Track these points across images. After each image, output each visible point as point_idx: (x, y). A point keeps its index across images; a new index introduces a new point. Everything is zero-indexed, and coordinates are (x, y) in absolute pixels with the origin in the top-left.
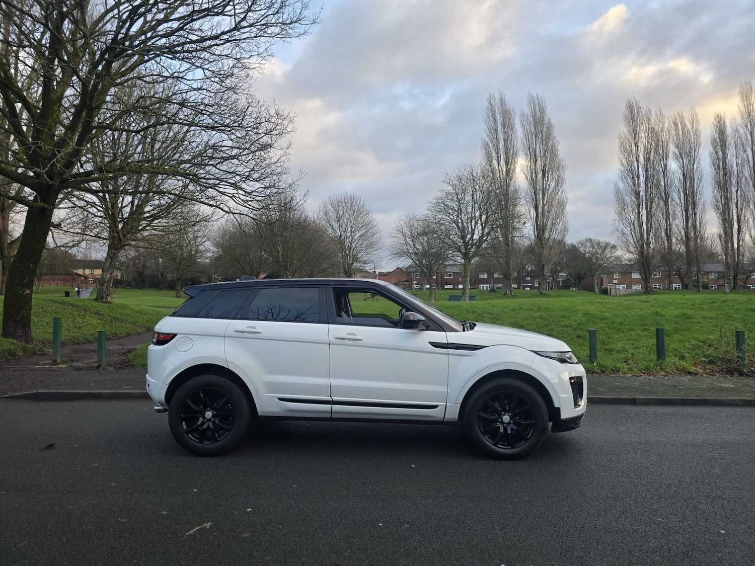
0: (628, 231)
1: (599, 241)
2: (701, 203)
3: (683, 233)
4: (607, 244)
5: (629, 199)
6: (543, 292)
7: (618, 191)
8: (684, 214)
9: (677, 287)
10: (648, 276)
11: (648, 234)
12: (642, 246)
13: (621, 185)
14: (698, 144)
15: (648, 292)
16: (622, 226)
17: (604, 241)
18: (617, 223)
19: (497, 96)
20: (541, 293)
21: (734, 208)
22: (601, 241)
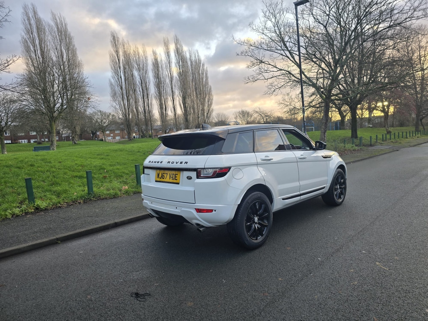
0: (118, 107)
1: (105, 112)
2: (150, 95)
3: (143, 109)
4: (110, 114)
5: (118, 89)
6: (76, 142)
7: (111, 84)
8: (143, 99)
9: (137, 137)
10: (130, 131)
11: (128, 109)
12: (126, 115)
13: (112, 81)
14: (147, 64)
15: (131, 140)
16: (114, 104)
17: (108, 112)
18: (112, 102)
19: (30, 6)
20: (75, 143)
21: (163, 98)
22: (106, 112)
